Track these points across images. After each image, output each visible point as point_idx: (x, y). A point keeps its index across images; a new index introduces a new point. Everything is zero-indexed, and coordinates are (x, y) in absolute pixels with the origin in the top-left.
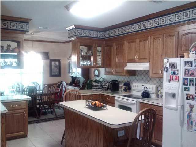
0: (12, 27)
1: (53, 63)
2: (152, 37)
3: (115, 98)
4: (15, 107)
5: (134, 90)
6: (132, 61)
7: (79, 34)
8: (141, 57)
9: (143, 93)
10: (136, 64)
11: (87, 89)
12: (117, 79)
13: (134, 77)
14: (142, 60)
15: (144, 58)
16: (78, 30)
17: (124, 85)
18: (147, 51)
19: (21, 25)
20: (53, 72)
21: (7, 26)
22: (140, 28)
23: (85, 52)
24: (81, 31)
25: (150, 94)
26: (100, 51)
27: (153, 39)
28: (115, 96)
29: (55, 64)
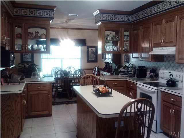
0: (38, 14)
1: (90, 49)
2: (179, 17)
3: (138, 85)
4: (39, 88)
5: (161, 78)
6: (158, 45)
7: (104, 19)
8: (167, 41)
9: (168, 81)
10: (161, 48)
11: (115, 75)
12: (145, 65)
13: (162, 63)
14: (167, 44)
15: (170, 41)
16: (102, 15)
17: (151, 72)
18: (173, 33)
19: (46, 13)
20: (90, 58)
21: (33, 14)
22: (165, 7)
23: (111, 37)
24: (107, 15)
25: (177, 83)
26: (128, 36)
27: (180, 19)
28: (137, 83)
29: (92, 51)
